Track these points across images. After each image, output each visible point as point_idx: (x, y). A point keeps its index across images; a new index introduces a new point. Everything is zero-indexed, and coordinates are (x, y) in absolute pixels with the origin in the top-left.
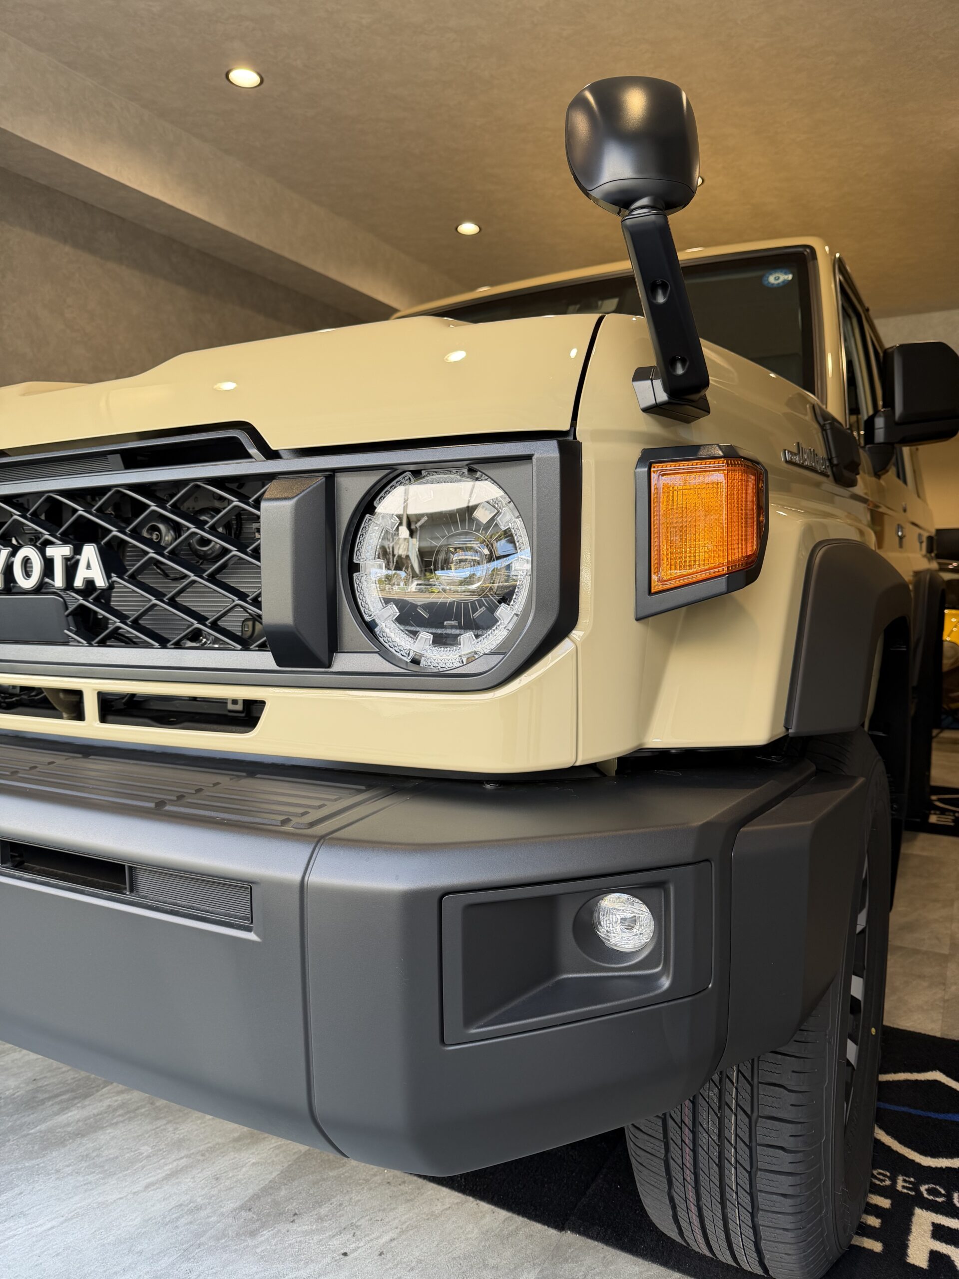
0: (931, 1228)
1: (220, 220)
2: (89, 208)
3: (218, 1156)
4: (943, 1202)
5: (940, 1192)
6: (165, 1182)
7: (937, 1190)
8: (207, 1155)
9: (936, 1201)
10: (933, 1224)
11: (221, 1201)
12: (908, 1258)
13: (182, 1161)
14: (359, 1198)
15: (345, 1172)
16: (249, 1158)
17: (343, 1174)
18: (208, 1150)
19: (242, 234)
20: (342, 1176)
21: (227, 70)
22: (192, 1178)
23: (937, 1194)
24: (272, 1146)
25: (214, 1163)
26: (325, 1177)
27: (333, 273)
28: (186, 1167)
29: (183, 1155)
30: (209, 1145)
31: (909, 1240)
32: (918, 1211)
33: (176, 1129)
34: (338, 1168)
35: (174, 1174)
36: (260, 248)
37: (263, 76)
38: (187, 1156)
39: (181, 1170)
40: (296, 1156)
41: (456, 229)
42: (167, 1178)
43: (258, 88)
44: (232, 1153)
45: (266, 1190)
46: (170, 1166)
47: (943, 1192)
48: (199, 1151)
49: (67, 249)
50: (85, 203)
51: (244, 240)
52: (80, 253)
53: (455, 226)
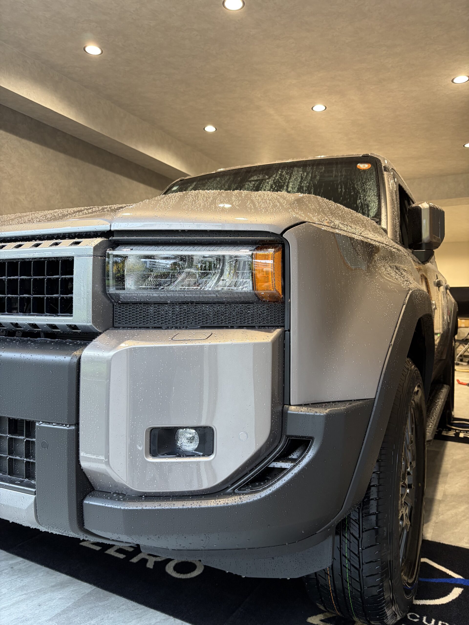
2: (13, 112)
3: (42, 594)
4: (417, 621)
6: (12, 606)
7: (416, 615)
8: (37, 593)
9: (414, 621)
11: (40, 616)
13: (22, 596)
14: (113, 616)
15: (108, 603)
16: (57, 595)
17: (106, 604)
18: (37, 591)
20: (106, 605)
21: (84, 46)
22: (27, 605)
23: (415, 617)
24: (71, 590)
25: (39, 597)
26: (97, 605)
28: (24, 599)
29: (23, 593)
30: (38, 589)
33: (22, 580)
34: (105, 601)
35: (17, 603)
37: (103, 49)
38: (25, 594)
39: (22, 601)
40: (83, 595)
42: (13, 605)
43: (101, 55)
44: (50, 593)
45: (64, 612)
46: (16, 599)
47: (418, 616)
48: (32, 592)
50: (12, 110)
52: (8, 134)
53: (203, 128)
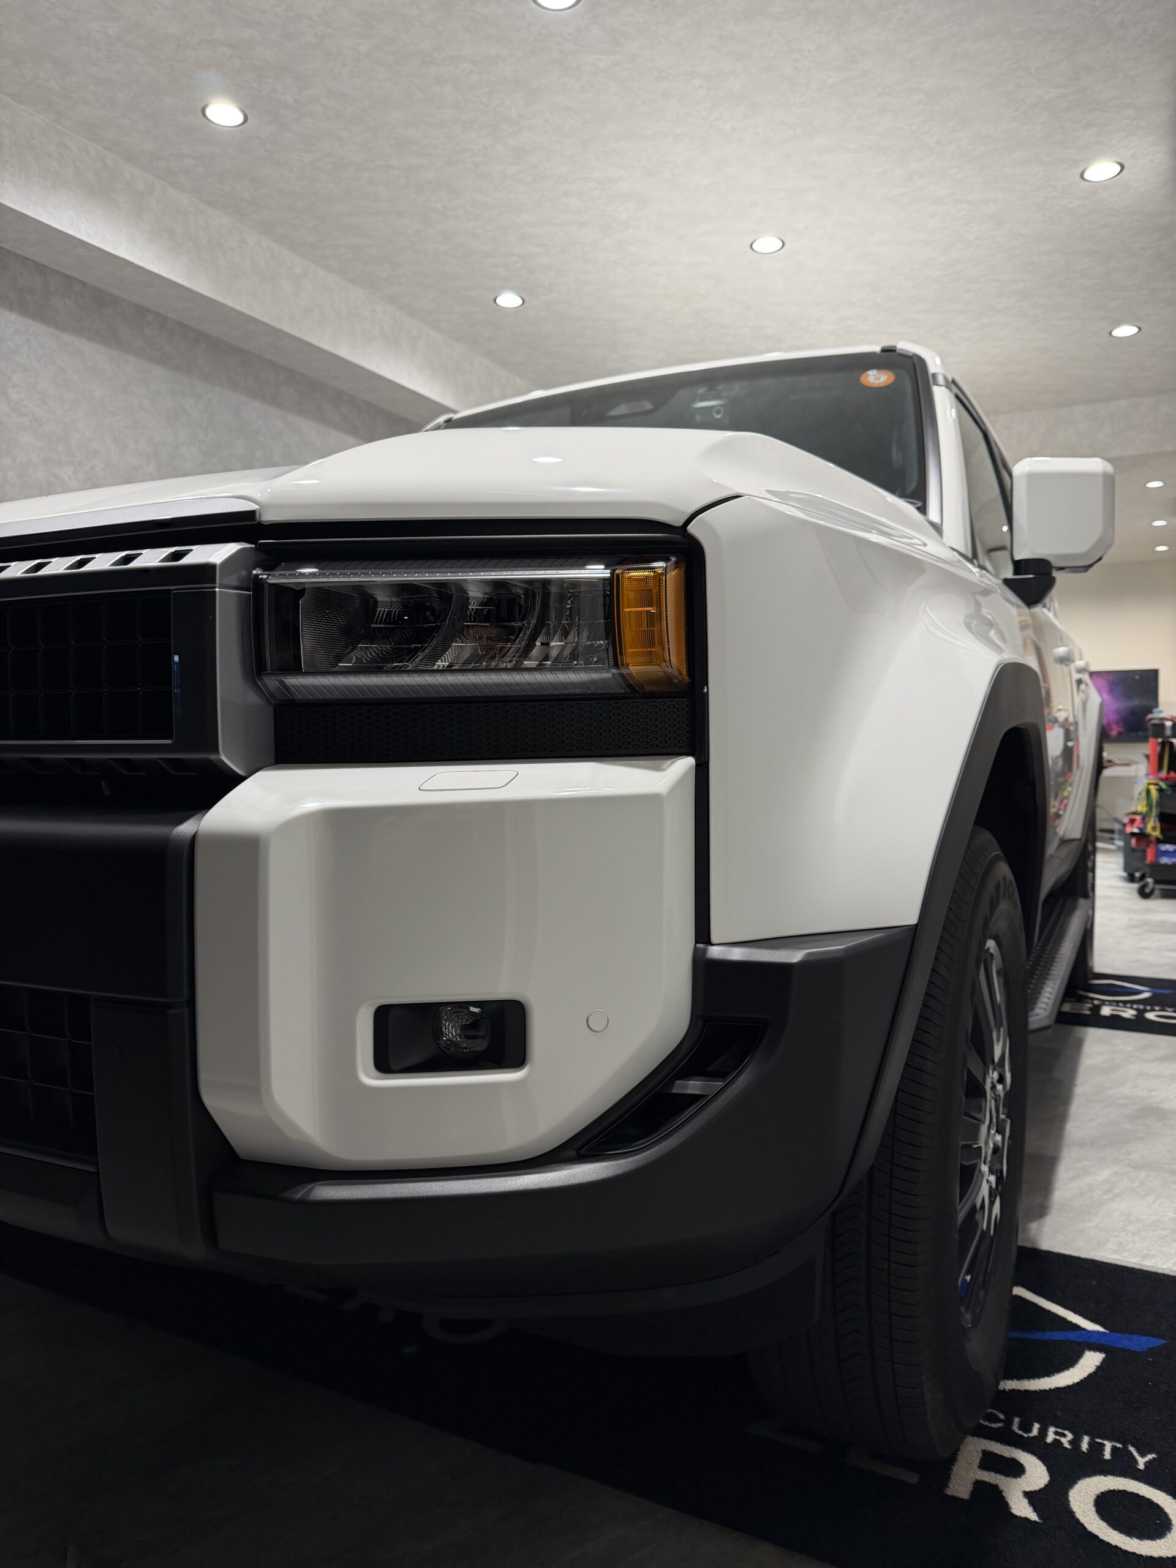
0: (981, 1455)
1: (202, 286)
2: (41, 269)
4: (1000, 1427)
5: (998, 1417)
7: (996, 1415)
9: (991, 1427)
10: (984, 1452)
12: (946, 1489)
19: (230, 303)
21: (203, 104)
23: (994, 1419)
27: (345, 352)
31: (953, 1470)
32: (969, 1439)
36: (254, 320)
37: (247, 112)
41: (495, 300)
43: (242, 127)
47: (1002, 1417)
49: (13, 317)
50: (36, 264)
51: (233, 310)
52: (29, 322)
53: (493, 297)
